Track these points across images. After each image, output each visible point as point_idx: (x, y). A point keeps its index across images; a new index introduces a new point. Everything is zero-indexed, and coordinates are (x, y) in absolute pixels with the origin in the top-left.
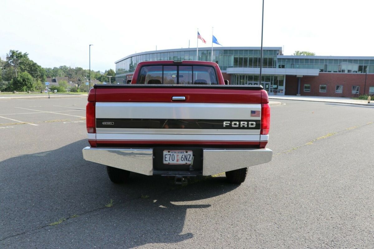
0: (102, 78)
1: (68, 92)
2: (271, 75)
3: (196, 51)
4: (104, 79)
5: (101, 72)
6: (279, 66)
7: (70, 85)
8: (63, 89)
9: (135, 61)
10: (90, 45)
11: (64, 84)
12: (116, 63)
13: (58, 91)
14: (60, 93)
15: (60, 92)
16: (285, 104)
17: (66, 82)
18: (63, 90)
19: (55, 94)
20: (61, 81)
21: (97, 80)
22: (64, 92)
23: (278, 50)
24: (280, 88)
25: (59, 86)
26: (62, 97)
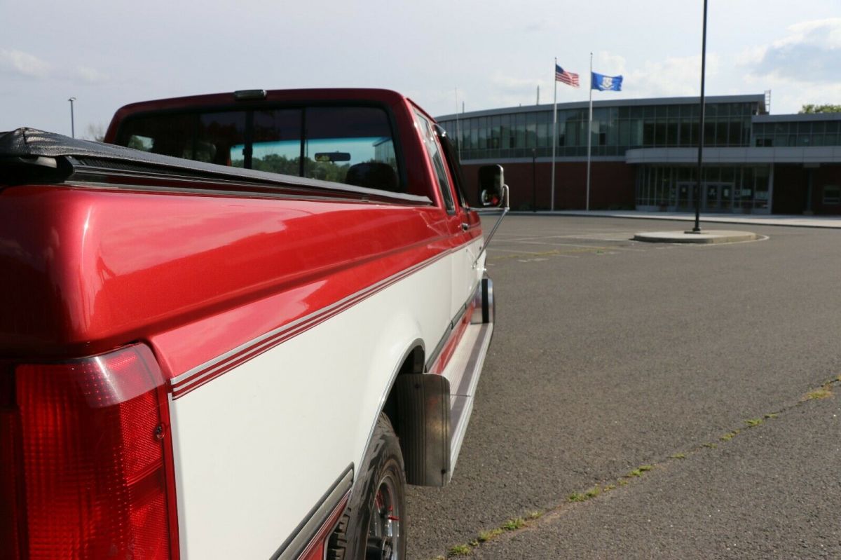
2: (737, 164)
6: (758, 141)
16: (767, 238)
23: (755, 103)
24: (759, 195)
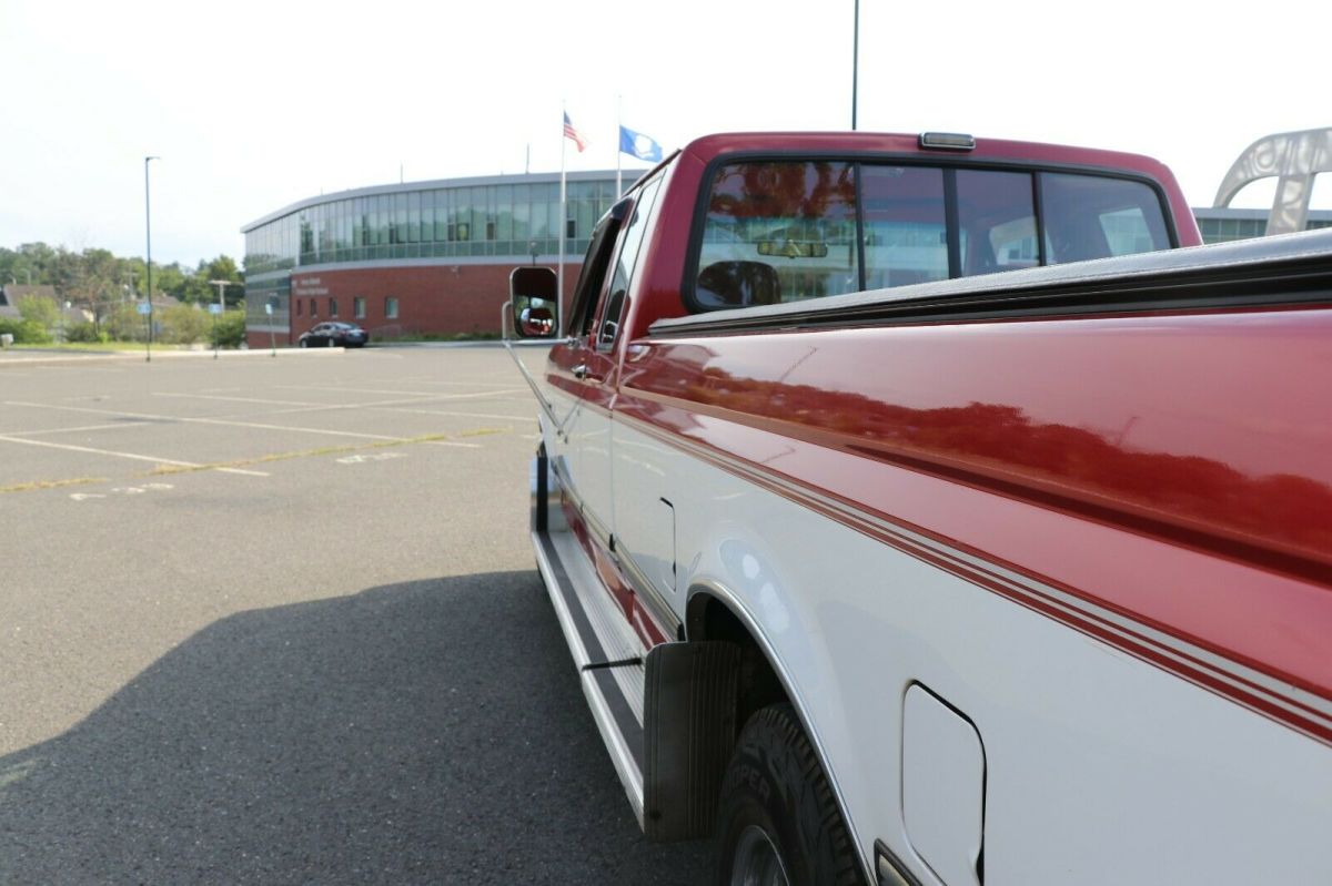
0: (188, 289)
1: (57, 344)
3: (559, 183)
4: (196, 292)
5: (181, 268)
7: (64, 315)
8: (38, 331)
9: (323, 223)
10: (148, 159)
11: (42, 310)
12: (246, 232)
13: (18, 339)
14: (25, 346)
15: (29, 343)
17: (48, 302)
18: (36, 335)
19: (7, 350)
20: (30, 301)
21: (170, 295)
22: (42, 341)
25: (23, 319)
26: (42, 364)
